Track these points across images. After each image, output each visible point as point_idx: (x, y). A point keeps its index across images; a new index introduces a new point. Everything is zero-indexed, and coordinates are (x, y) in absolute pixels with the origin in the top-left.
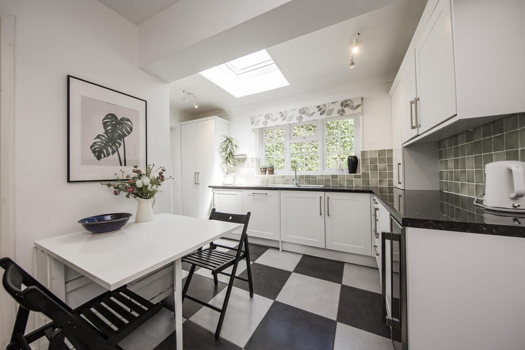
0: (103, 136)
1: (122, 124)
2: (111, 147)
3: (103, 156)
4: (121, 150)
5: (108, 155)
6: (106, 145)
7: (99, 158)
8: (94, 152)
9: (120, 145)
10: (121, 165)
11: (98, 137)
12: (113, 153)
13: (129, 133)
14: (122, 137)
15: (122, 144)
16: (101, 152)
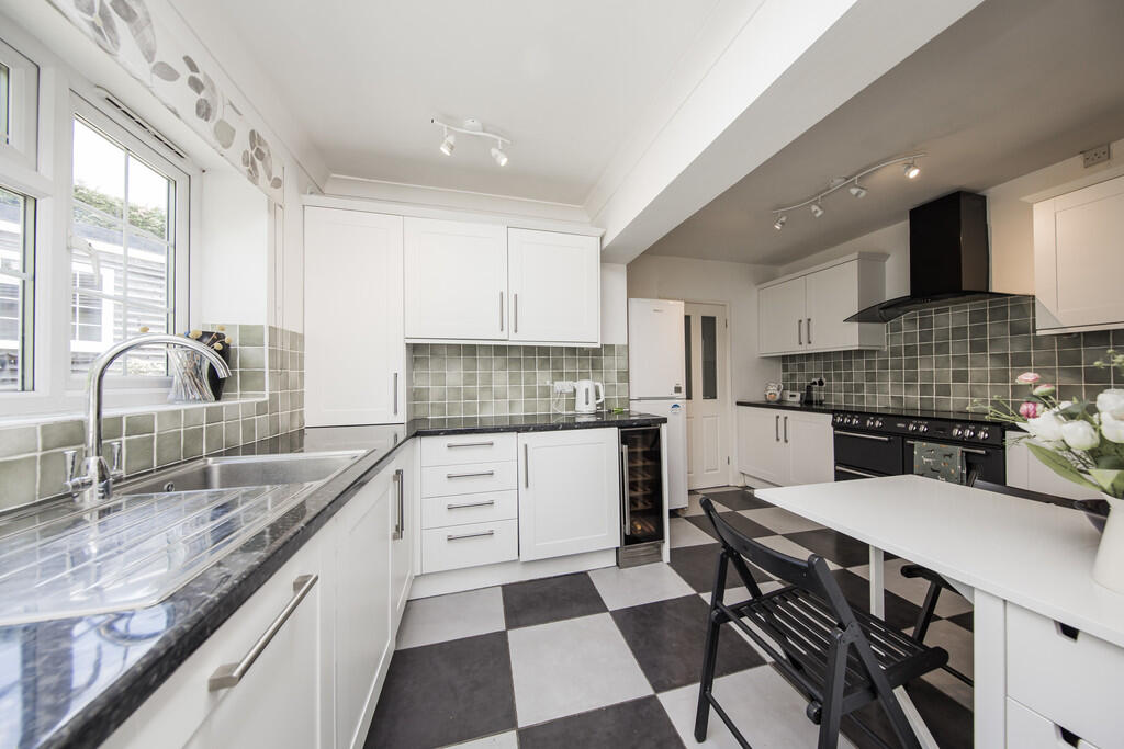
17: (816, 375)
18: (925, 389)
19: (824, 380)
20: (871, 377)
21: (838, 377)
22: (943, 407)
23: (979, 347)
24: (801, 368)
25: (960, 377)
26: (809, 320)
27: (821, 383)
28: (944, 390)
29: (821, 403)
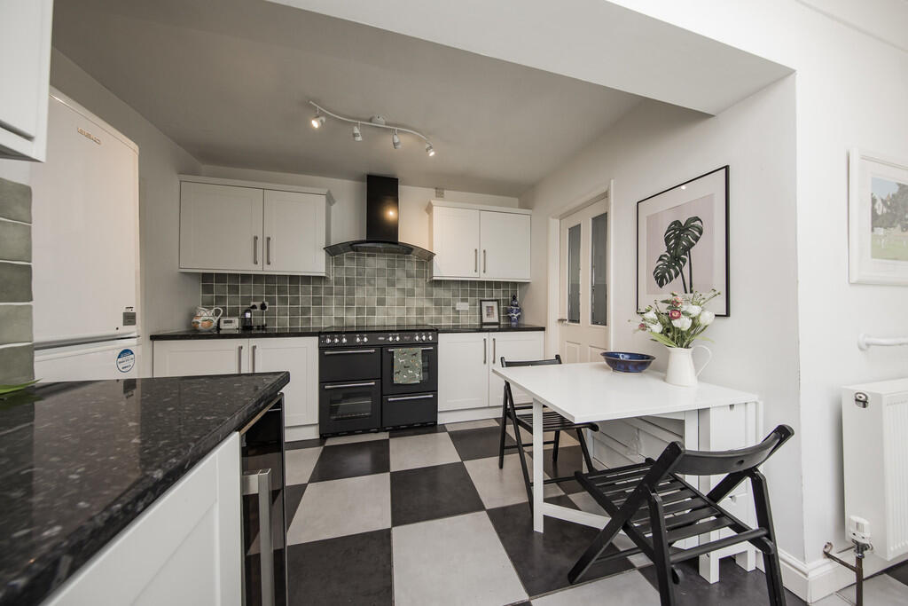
0: (665, 256)
1: (687, 229)
2: (674, 268)
3: (665, 282)
4: (686, 269)
5: (671, 279)
6: (669, 266)
7: (661, 285)
8: (657, 278)
9: (684, 261)
10: (686, 292)
11: (660, 259)
12: (676, 276)
13: (697, 239)
14: (687, 249)
15: (688, 259)
16: (663, 277)
17: (255, 299)
18: (360, 311)
19: (267, 303)
20: (317, 301)
21: (283, 301)
22: (370, 323)
23: (392, 284)
24: (234, 290)
25: (381, 302)
26: (269, 239)
27: (263, 307)
28: (372, 312)
29: (263, 327)
